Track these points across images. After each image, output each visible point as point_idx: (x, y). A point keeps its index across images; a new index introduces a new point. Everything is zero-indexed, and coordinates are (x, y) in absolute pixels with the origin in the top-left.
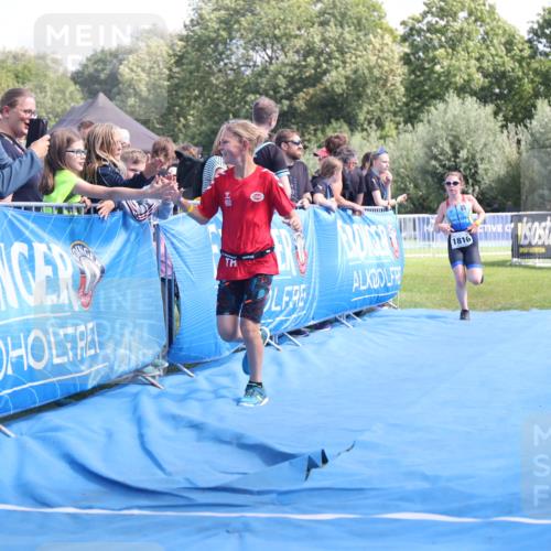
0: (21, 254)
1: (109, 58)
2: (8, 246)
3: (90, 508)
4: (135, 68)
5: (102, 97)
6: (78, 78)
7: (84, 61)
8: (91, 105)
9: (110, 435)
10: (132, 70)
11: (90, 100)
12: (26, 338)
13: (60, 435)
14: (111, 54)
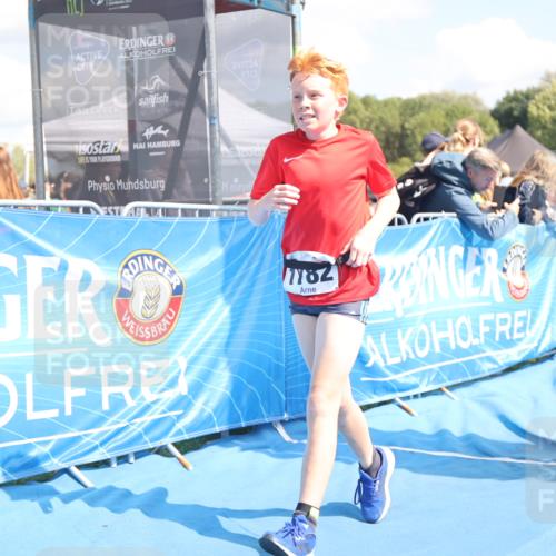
0: (456, 256)
1: (521, 97)
2: (447, 249)
3: (524, 459)
4: (541, 106)
5: (519, 129)
6: (495, 114)
7: (501, 99)
8: (509, 136)
9: (535, 401)
10: (538, 108)
11: (508, 132)
12: (454, 323)
13: (494, 400)
14: (522, 94)
